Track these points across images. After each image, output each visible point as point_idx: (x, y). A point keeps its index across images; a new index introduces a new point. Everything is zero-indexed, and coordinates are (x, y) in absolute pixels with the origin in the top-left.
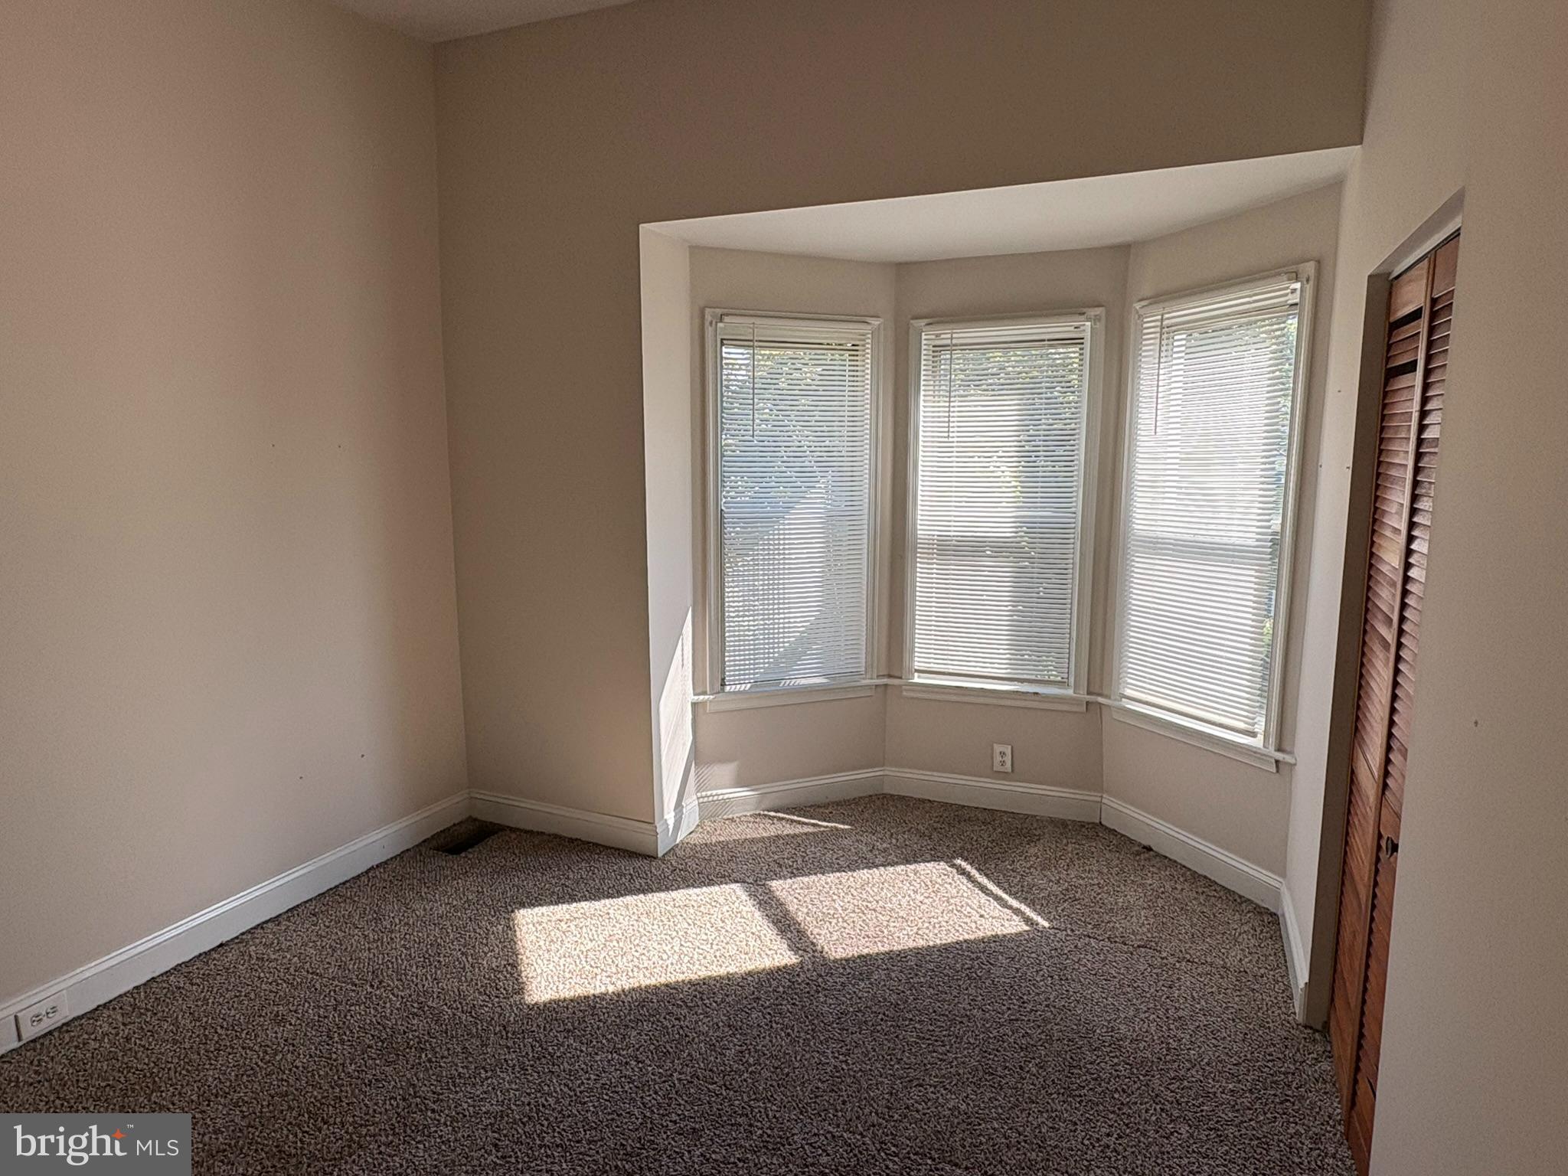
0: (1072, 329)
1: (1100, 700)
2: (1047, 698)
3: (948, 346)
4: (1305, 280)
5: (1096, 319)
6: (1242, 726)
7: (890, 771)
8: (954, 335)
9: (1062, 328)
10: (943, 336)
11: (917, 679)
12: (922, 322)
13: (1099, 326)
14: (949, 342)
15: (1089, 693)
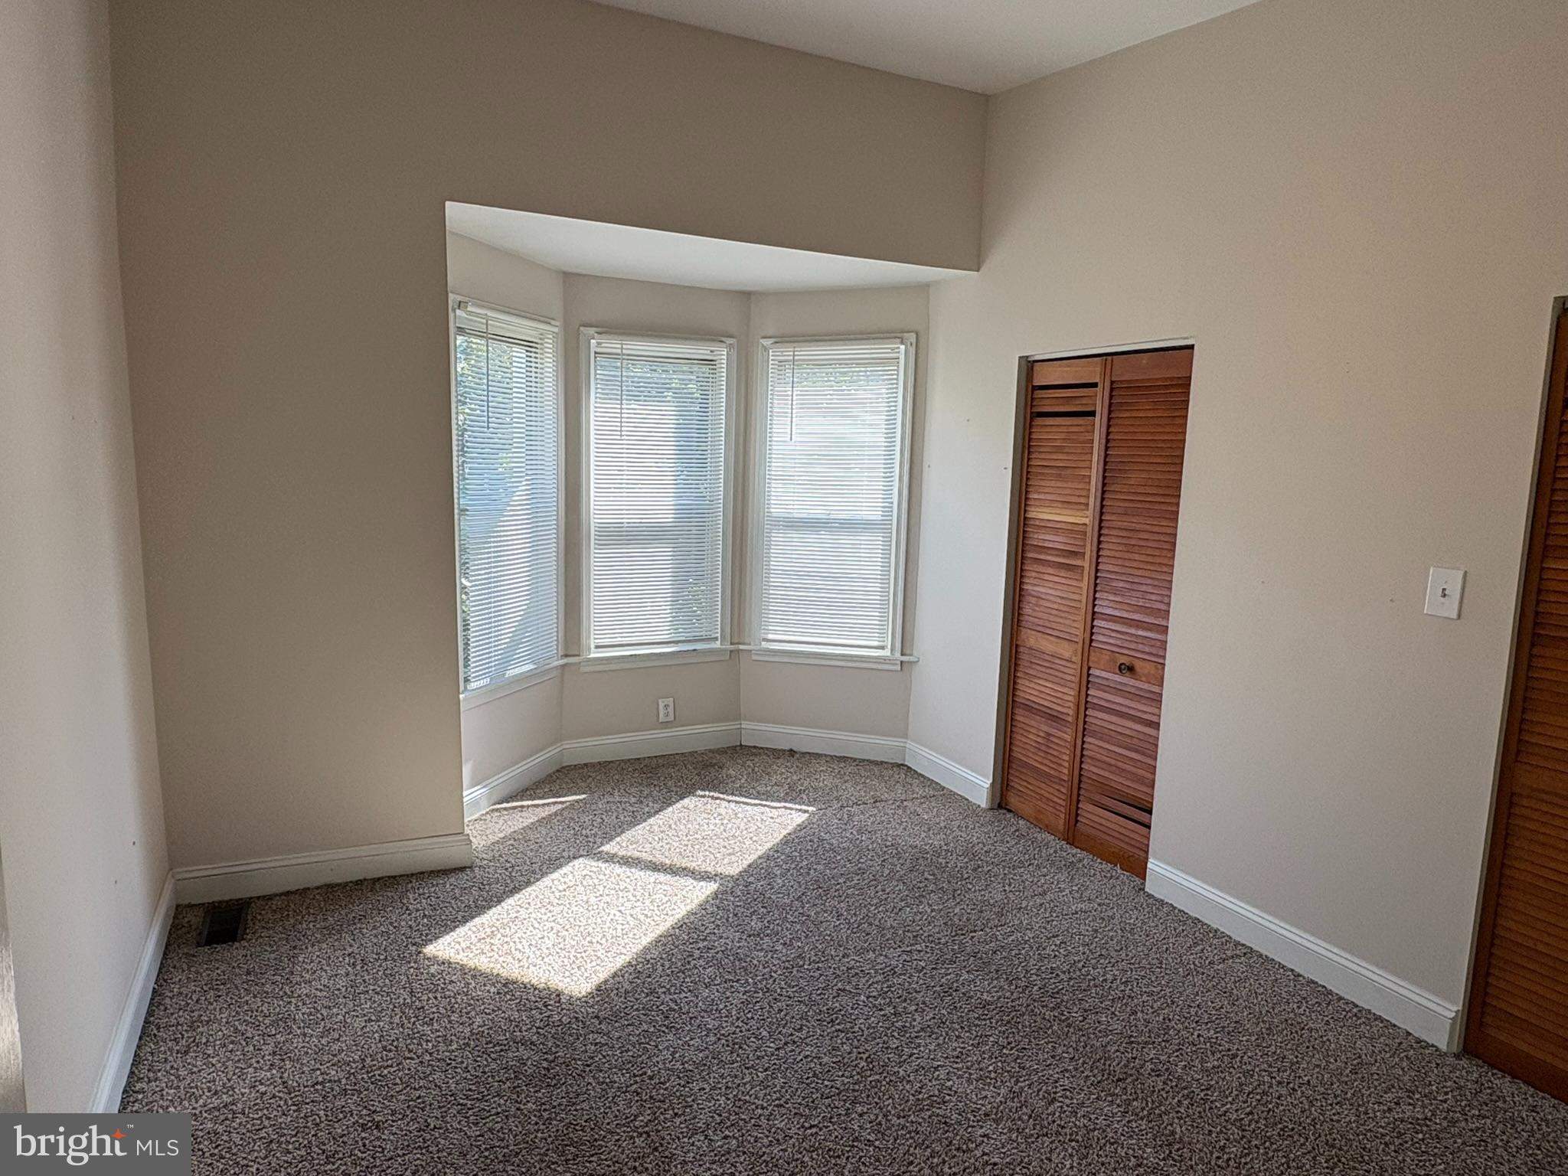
0: (709, 352)
1: (741, 647)
2: (704, 652)
3: (619, 354)
4: (909, 344)
5: (730, 346)
6: (876, 644)
7: (567, 745)
8: (624, 346)
9: (701, 350)
10: (603, 345)
11: (595, 654)
12: (592, 331)
13: (734, 352)
14: (619, 351)
15: (732, 644)
